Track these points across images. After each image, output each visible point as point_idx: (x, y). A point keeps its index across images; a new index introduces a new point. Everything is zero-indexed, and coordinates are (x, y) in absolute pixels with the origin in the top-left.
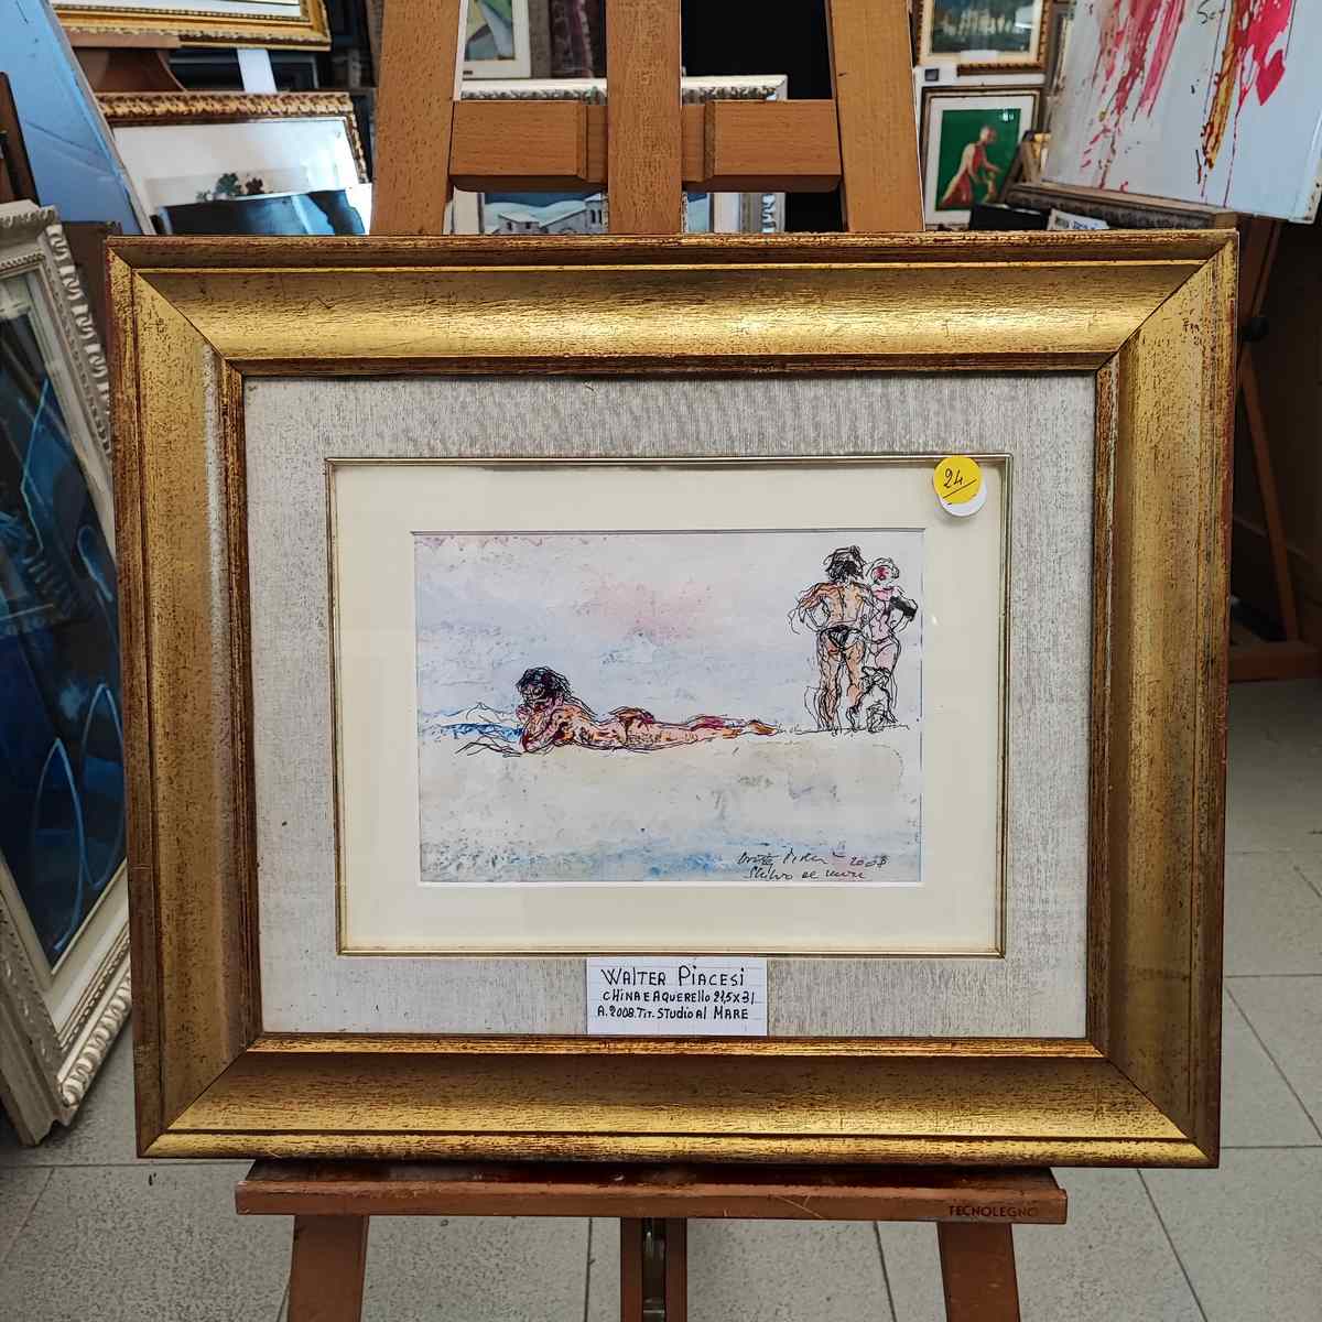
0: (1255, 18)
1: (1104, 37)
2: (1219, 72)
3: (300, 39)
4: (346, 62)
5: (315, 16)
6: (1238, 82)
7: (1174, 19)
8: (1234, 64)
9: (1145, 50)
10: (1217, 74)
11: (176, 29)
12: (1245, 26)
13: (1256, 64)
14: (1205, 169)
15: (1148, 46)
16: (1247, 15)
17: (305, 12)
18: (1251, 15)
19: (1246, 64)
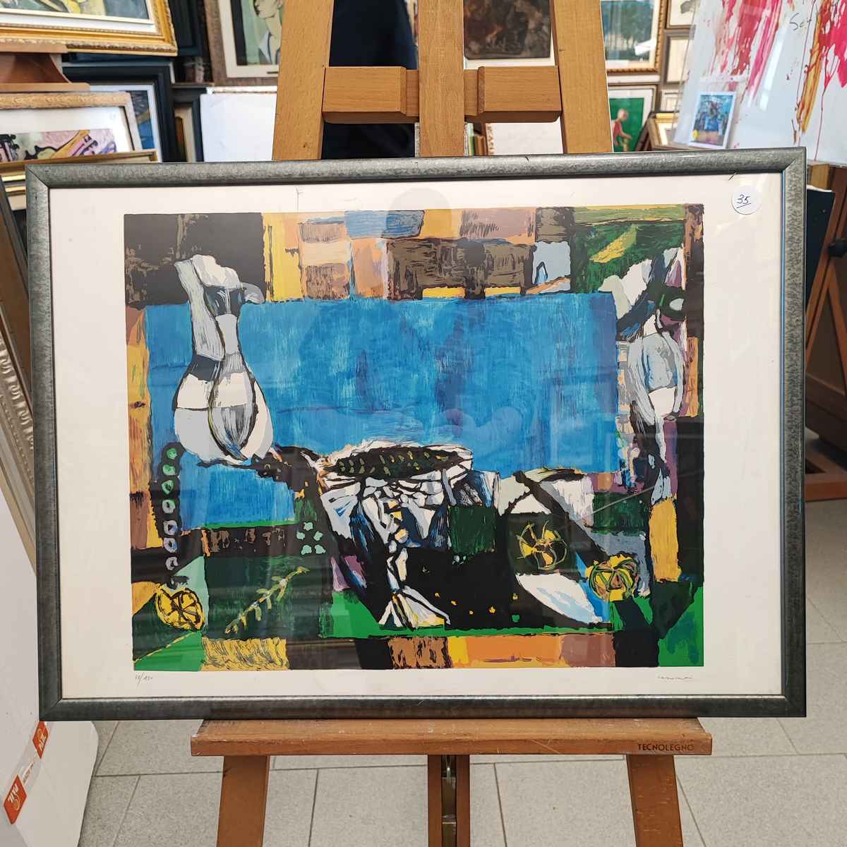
0: (835, 25)
1: (718, 42)
2: (808, 65)
3: (156, 48)
4: (193, 67)
5: (167, 32)
6: (823, 71)
7: (772, 28)
8: (820, 57)
9: (749, 50)
10: (806, 66)
11: (64, 40)
12: (827, 31)
13: (837, 57)
14: (799, 134)
15: (752, 47)
16: (829, 23)
17: (159, 29)
18: (832, 23)
19: (828, 58)
